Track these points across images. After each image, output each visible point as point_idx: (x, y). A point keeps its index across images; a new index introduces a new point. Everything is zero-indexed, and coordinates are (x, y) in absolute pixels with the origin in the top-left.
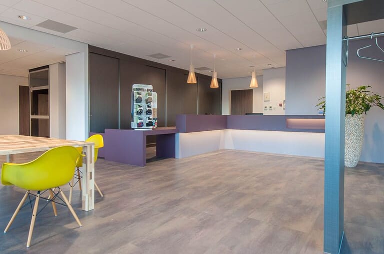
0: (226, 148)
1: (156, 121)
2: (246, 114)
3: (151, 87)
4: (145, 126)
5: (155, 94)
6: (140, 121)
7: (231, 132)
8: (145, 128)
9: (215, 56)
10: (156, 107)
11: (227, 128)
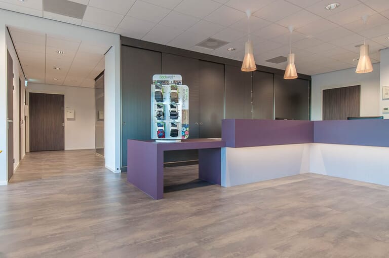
0: (311, 171)
1: (188, 129)
2: (348, 119)
3: (179, 78)
4: (168, 136)
5: (186, 87)
6: (160, 128)
7: (319, 149)
8: (168, 140)
9: (291, 29)
10: (187, 108)
11: (313, 142)
